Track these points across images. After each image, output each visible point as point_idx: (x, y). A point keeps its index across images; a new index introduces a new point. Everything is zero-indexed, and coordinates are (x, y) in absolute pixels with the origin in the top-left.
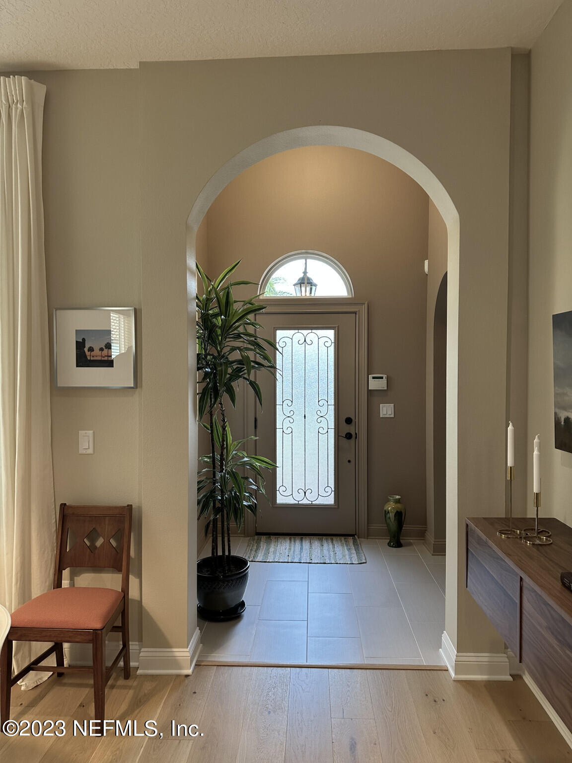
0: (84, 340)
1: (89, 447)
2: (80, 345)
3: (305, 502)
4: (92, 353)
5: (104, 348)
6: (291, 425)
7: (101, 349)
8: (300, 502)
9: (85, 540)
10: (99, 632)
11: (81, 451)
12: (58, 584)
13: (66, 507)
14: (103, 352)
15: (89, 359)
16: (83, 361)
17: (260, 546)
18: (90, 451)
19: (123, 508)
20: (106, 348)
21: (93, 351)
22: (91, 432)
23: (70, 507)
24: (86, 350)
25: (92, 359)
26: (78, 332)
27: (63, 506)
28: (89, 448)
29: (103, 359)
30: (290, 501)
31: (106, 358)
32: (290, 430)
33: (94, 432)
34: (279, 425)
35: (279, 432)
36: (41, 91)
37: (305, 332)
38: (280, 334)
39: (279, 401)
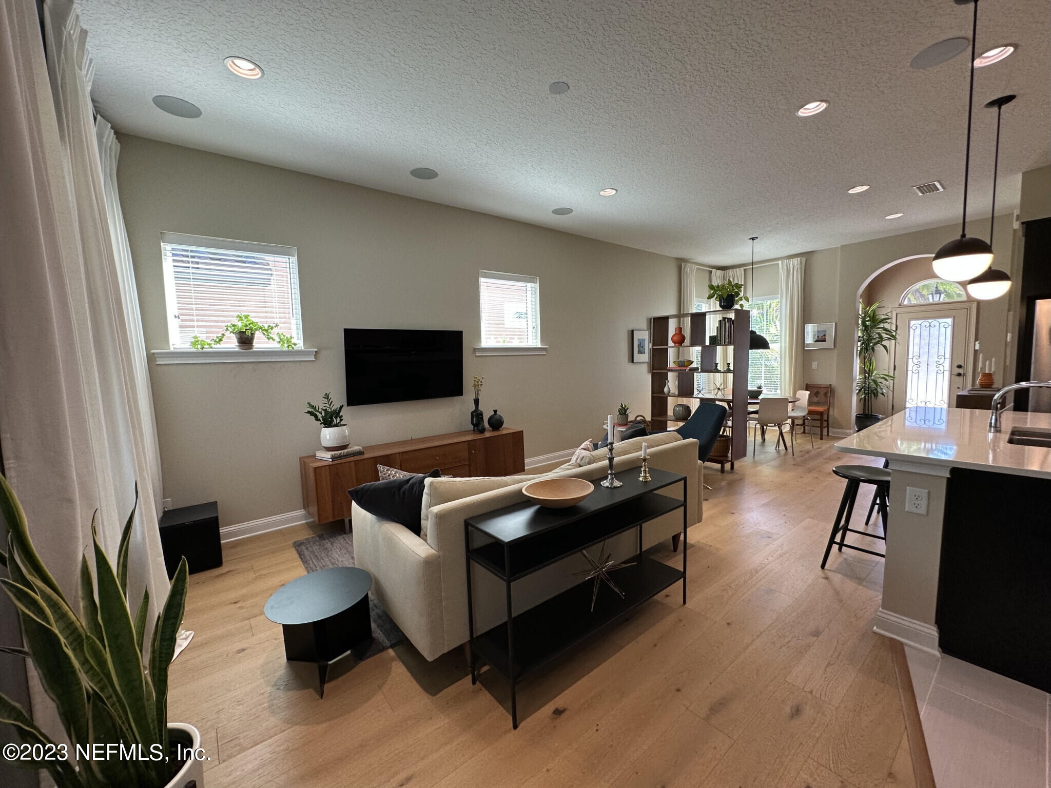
6: (918, 369)
9: (815, 395)
11: (813, 368)
19: (828, 385)
22: (817, 362)
27: (807, 384)
28: (816, 367)
30: (915, 405)
32: (917, 371)
34: (910, 368)
35: (910, 373)
36: (804, 259)
37: (930, 321)
38: (913, 323)
39: (910, 356)
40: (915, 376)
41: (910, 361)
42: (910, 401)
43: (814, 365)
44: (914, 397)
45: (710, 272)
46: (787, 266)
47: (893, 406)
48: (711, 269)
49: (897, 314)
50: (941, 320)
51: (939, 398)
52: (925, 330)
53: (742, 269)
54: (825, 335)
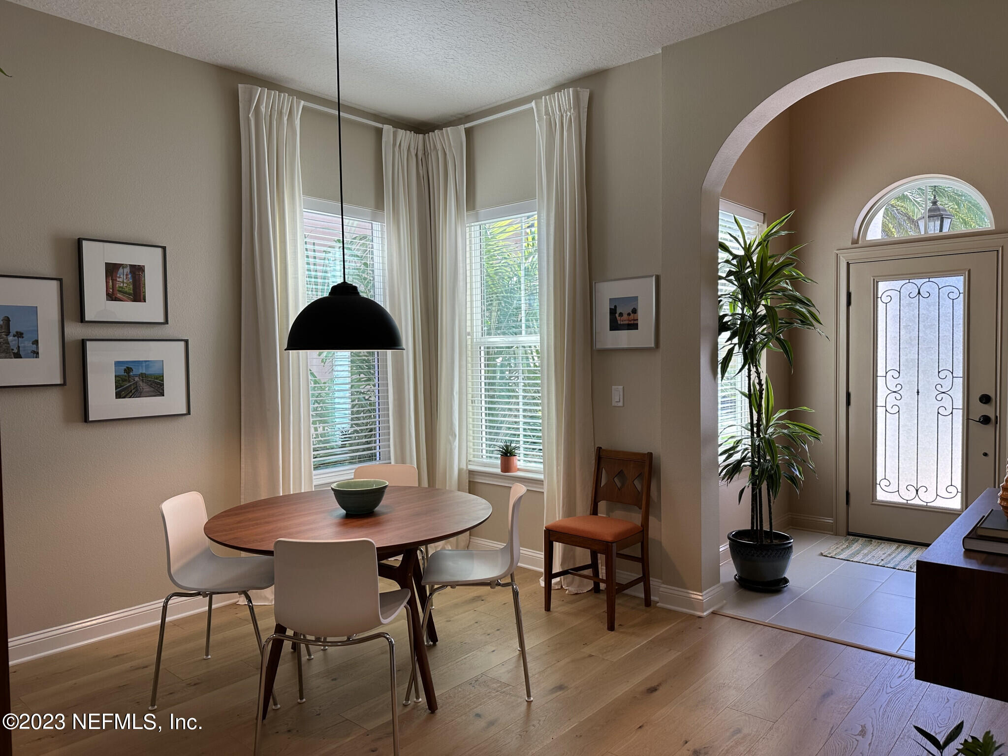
0: (615, 307)
1: (620, 400)
2: (613, 312)
3: (917, 502)
4: (622, 318)
5: (631, 313)
6: (897, 403)
7: (629, 314)
8: (909, 502)
9: (616, 480)
10: (610, 544)
11: (614, 404)
12: (595, 512)
13: (601, 450)
14: (630, 317)
15: (619, 323)
16: (615, 326)
17: (852, 547)
18: (621, 404)
19: (644, 455)
20: (632, 313)
21: (622, 316)
22: (622, 387)
23: (604, 450)
24: (617, 315)
25: (622, 323)
26: (611, 300)
27: (599, 449)
28: (619, 402)
29: (630, 323)
30: (895, 498)
31: (632, 322)
32: (896, 409)
33: (624, 387)
34: (880, 402)
35: (880, 411)
36: (585, 95)
37: (919, 282)
38: (882, 286)
39: (881, 372)
40: (892, 420)
41: (881, 382)
42: (884, 483)
43: (617, 394)
44: (892, 476)
45: (379, 132)
46: (547, 113)
47: (848, 494)
48: (380, 125)
49: (848, 264)
50: (942, 281)
51: (944, 481)
52: (909, 304)
53: (462, 128)
54: (635, 311)
